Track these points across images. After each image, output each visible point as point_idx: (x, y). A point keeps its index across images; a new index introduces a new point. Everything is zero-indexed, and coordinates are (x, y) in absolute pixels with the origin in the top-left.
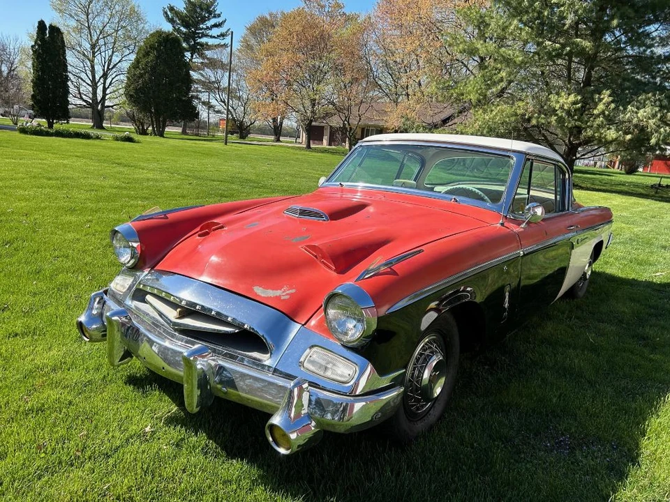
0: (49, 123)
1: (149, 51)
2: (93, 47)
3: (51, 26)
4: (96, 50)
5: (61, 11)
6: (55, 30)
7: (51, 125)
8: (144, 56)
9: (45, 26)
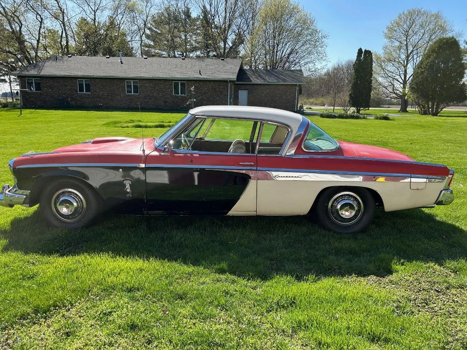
0: (357, 109)
1: (431, 55)
2: (408, 57)
3: (365, 51)
4: (410, 58)
5: (390, 38)
6: (368, 53)
7: (358, 111)
8: (427, 59)
9: (362, 51)
